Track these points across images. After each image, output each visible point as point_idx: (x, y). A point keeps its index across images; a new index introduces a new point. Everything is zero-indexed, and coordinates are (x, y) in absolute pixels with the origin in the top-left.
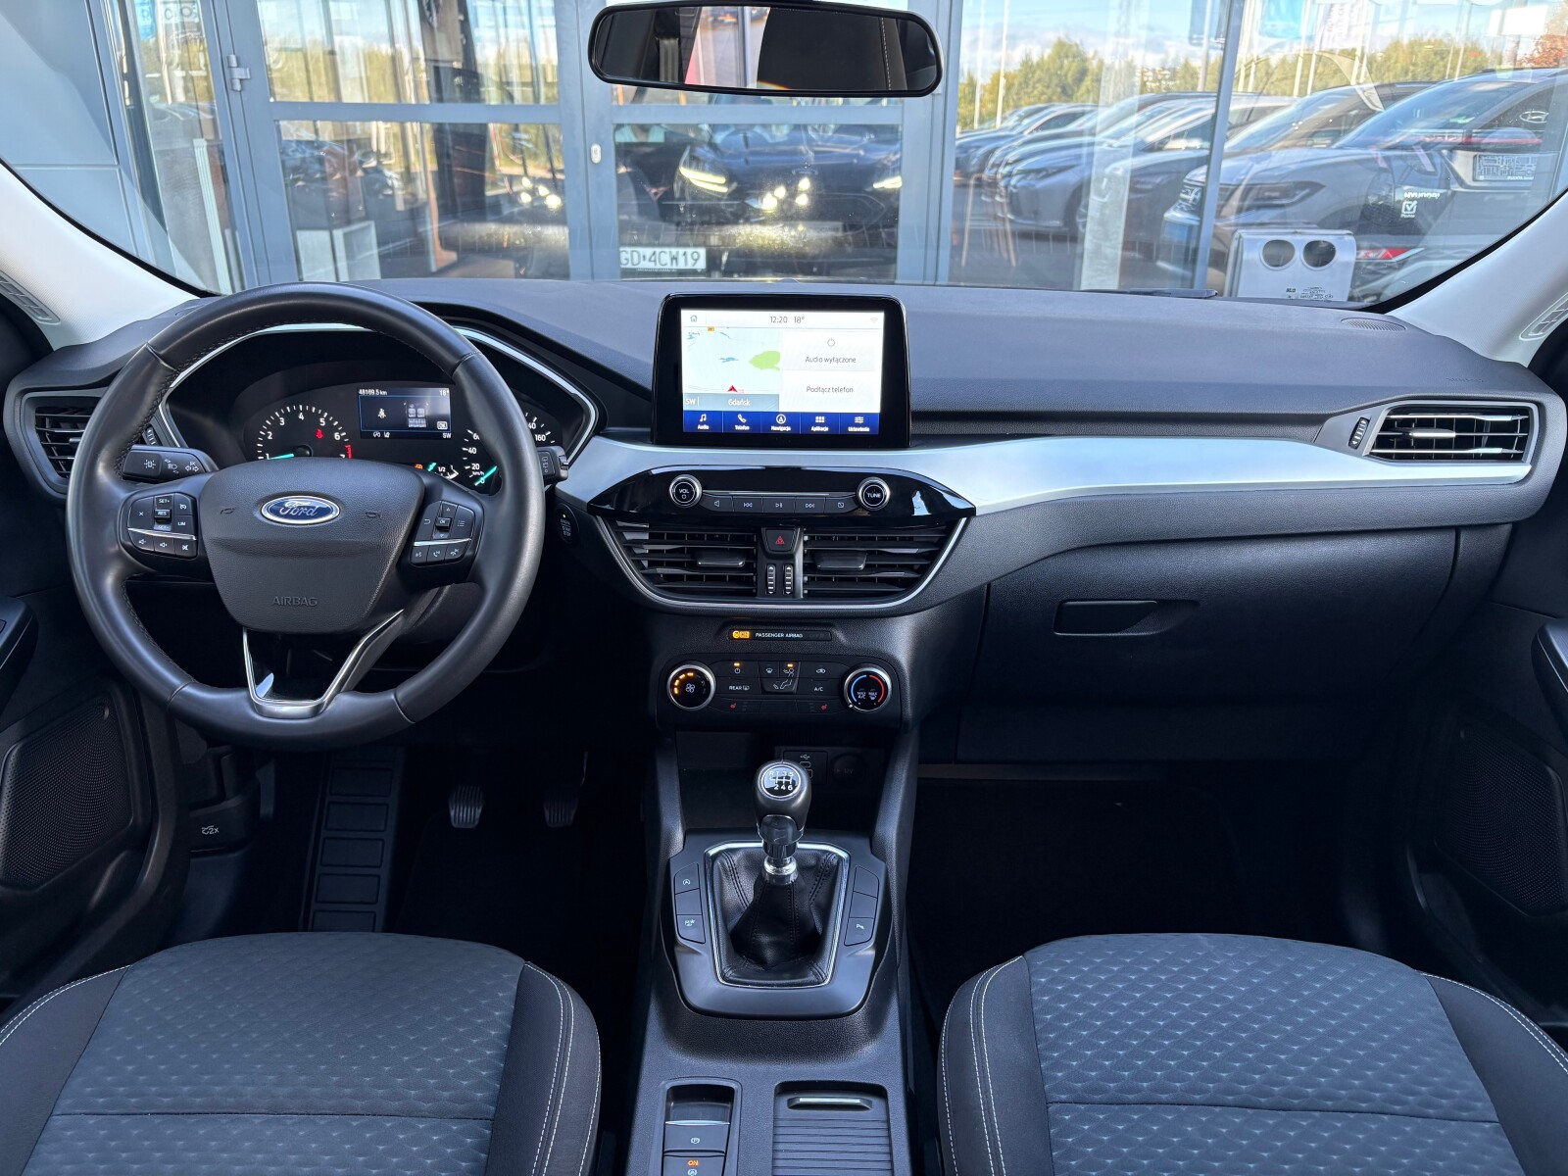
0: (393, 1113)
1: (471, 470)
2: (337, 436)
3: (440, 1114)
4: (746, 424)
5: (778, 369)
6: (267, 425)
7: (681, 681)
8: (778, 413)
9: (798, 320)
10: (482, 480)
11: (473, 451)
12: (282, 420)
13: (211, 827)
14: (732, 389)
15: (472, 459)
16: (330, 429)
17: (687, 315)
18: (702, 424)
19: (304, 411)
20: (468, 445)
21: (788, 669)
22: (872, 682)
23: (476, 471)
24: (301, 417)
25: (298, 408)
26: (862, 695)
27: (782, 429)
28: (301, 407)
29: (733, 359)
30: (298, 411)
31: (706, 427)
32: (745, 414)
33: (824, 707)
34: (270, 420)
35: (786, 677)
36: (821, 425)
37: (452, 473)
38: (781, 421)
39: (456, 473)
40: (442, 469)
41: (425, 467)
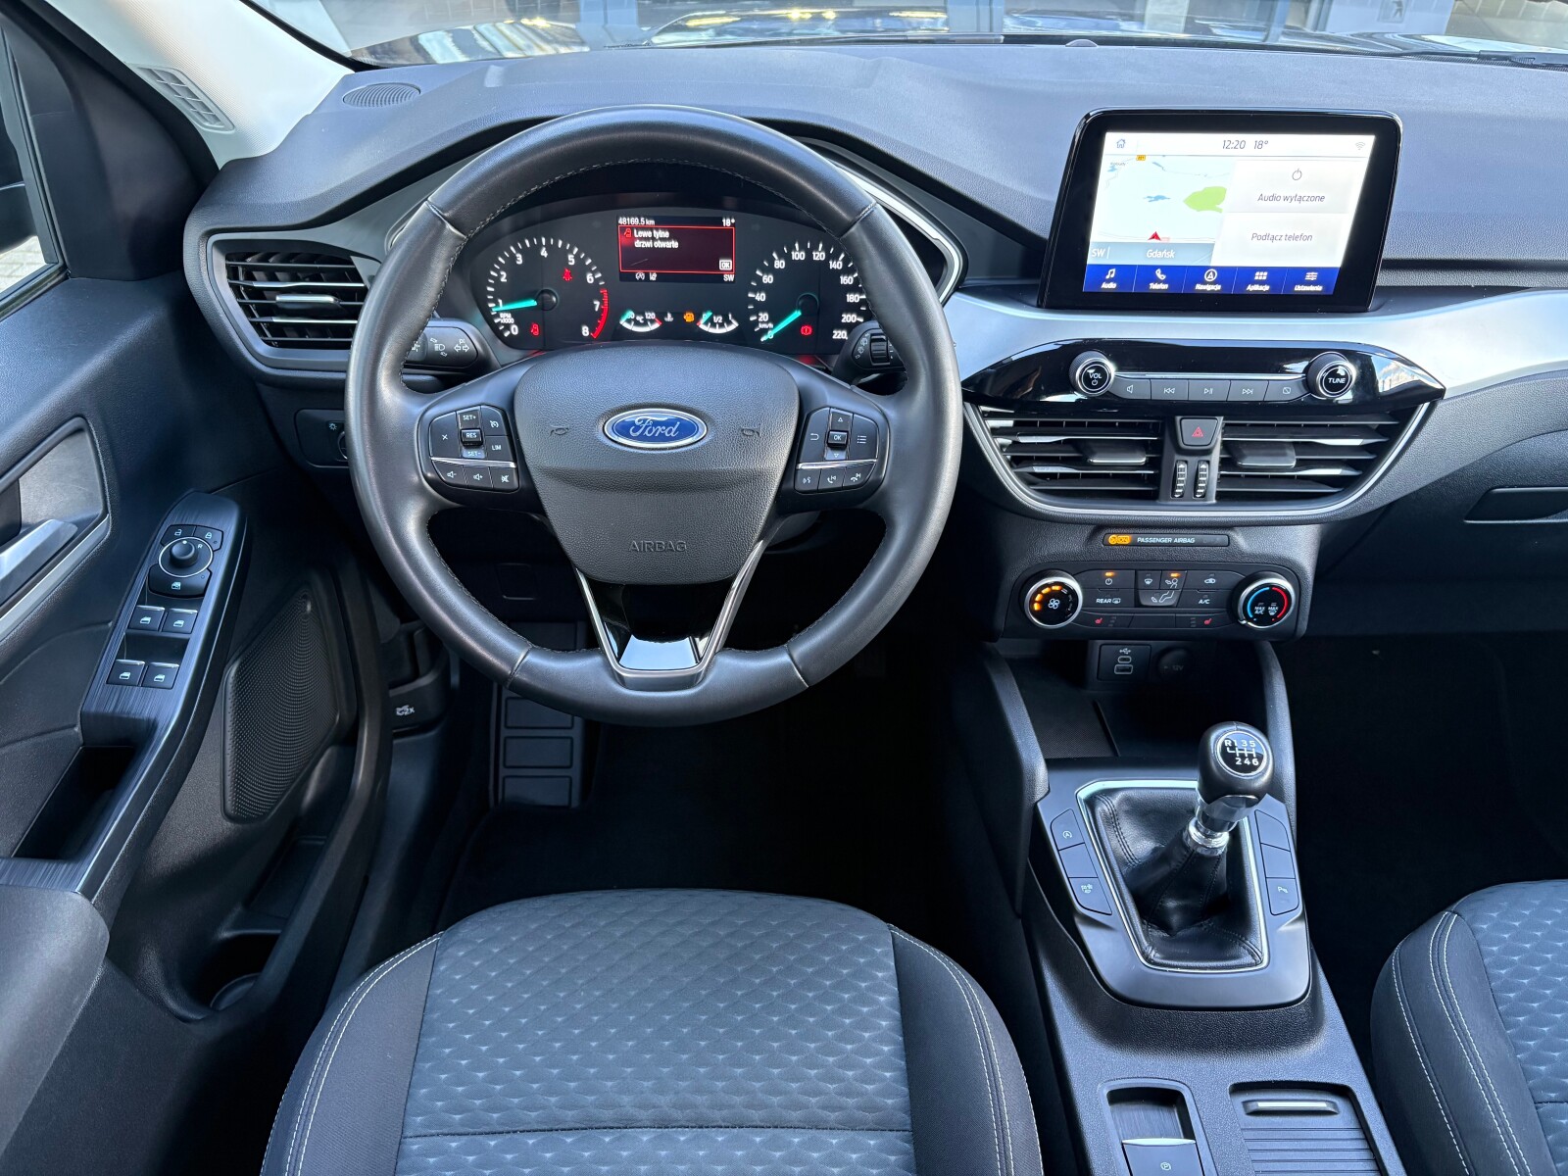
0: (797, 1124)
2: (590, 279)
3: (850, 1125)
4: (1164, 282)
5: (1220, 211)
6: (499, 263)
7: (1045, 595)
8: (1208, 268)
9: (1259, 145)
10: (770, 335)
11: (761, 297)
12: (519, 257)
13: (406, 708)
14: (1156, 236)
15: (760, 307)
16: (581, 269)
17: (1111, 139)
18: (1109, 281)
19: (548, 247)
20: (755, 290)
21: (1171, 579)
22: (1274, 595)
23: (763, 322)
24: (544, 253)
25: (540, 241)
26: (1259, 610)
27: (1209, 288)
28: (543, 240)
29: (1163, 198)
30: (540, 246)
31: (1112, 286)
32: (1165, 269)
33: (1207, 622)
34: (504, 257)
35: (1168, 588)
36: (1261, 283)
37: (729, 323)
38: (1210, 277)
39: (735, 325)
40: (718, 319)
41: (698, 317)
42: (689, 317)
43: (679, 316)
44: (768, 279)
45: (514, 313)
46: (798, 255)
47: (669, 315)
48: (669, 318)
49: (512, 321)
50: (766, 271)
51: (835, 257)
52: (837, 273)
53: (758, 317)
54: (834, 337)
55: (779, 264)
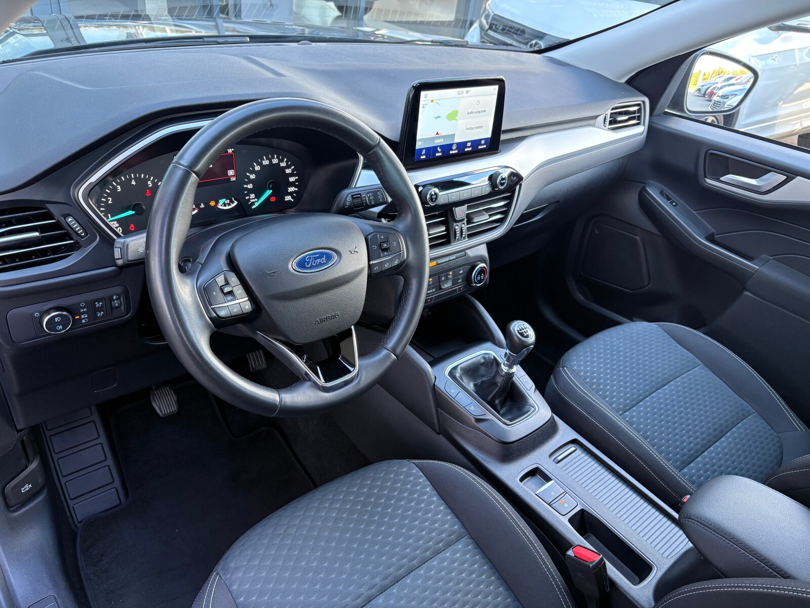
0: (431, 557)
1: (249, 199)
3: (449, 545)
4: (440, 152)
5: (457, 120)
6: (107, 193)
8: (454, 143)
9: (467, 91)
10: (257, 205)
11: (250, 186)
12: (119, 187)
13: (26, 486)
14: (437, 134)
15: (250, 191)
16: (156, 188)
17: (423, 94)
18: (423, 155)
19: (136, 179)
20: (247, 183)
21: (450, 275)
22: (482, 271)
23: (253, 199)
24: (133, 183)
25: (130, 176)
26: (479, 278)
27: (454, 152)
28: (133, 175)
29: (439, 117)
30: (131, 179)
31: (424, 157)
32: (441, 147)
33: (461, 289)
34: (109, 189)
35: (449, 279)
36: (469, 147)
37: (233, 202)
38: (454, 147)
39: (236, 203)
40: (227, 202)
41: (217, 203)
42: (212, 204)
43: (207, 204)
44: (253, 177)
45: (118, 221)
46: (266, 162)
47: (202, 204)
48: (202, 206)
49: (117, 225)
50: (251, 173)
51: (282, 161)
52: (284, 168)
53: (250, 196)
54: (286, 200)
55: (257, 168)
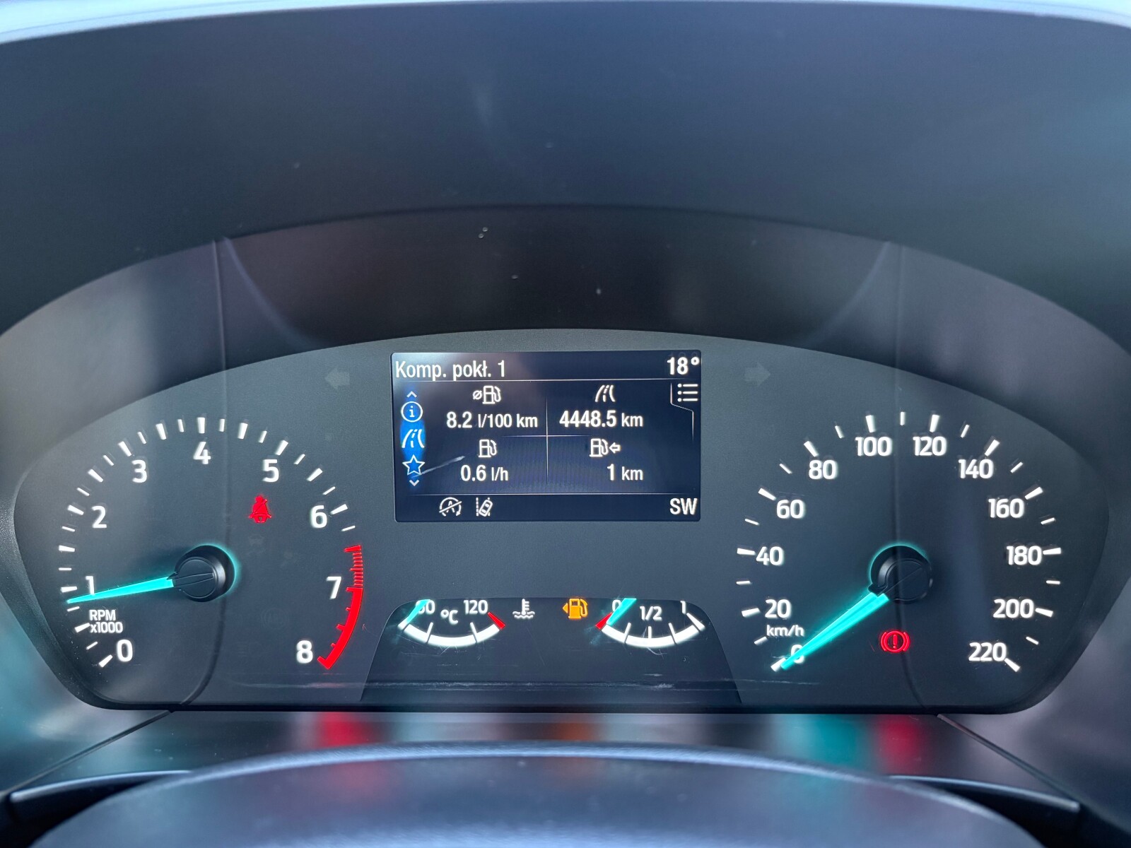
1: (759, 623)
2: (318, 517)
6: (89, 484)
10: (798, 654)
11: (771, 556)
12: (142, 467)
15: (768, 582)
16: (296, 493)
19: (213, 440)
20: (756, 539)
23: (778, 622)
24: (202, 455)
25: (191, 425)
28: (202, 422)
30: (193, 438)
34: (102, 468)
37: (683, 623)
39: (695, 628)
40: (655, 613)
41: (599, 608)
42: (576, 610)
43: (549, 605)
44: (791, 509)
45: (124, 608)
46: (874, 446)
47: (525, 604)
48: (525, 612)
49: (118, 628)
50: (787, 489)
51: (975, 452)
52: (982, 490)
53: (765, 608)
54: (973, 658)
55: (822, 470)
